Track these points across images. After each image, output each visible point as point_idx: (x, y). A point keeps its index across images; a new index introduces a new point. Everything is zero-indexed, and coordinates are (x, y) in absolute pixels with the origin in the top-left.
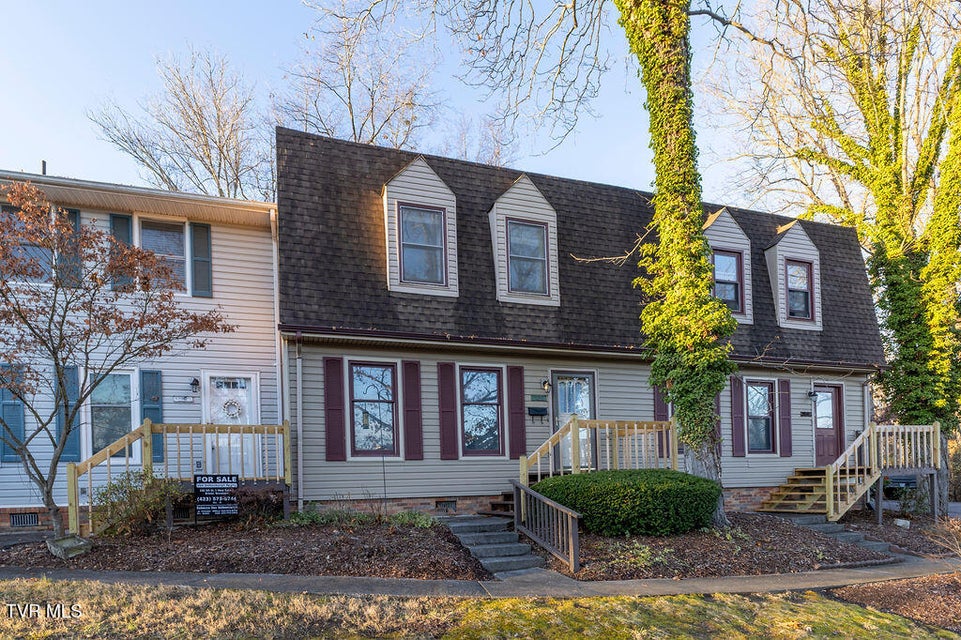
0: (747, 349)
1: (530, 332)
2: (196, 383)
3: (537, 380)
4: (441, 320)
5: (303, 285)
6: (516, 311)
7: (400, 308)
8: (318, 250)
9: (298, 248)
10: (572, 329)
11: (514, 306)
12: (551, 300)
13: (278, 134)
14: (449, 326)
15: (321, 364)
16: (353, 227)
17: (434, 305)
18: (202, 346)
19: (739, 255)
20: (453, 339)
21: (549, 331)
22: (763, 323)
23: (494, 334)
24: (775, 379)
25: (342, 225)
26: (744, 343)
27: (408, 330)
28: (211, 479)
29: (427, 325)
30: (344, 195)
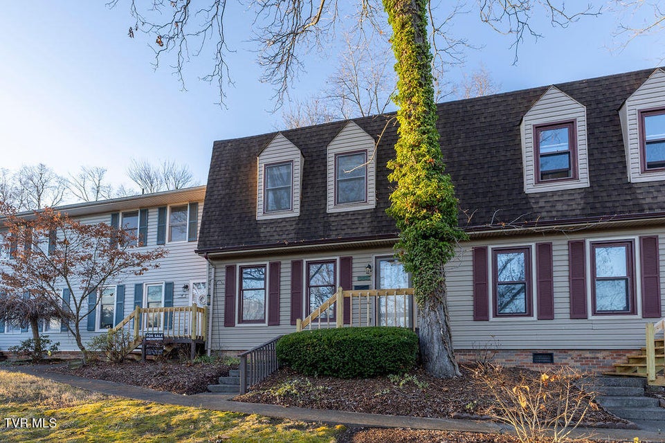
0: (578, 212)
1: (350, 231)
2: (186, 287)
3: (363, 265)
4: (287, 233)
5: (212, 226)
6: (340, 218)
7: (262, 230)
8: (223, 205)
9: (214, 205)
10: (384, 223)
11: (339, 214)
12: (368, 204)
13: (214, 145)
14: (290, 236)
15: (224, 270)
16: (244, 186)
17: (284, 224)
18: (157, 266)
19: (571, 124)
20: (290, 245)
21: (364, 228)
22: (606, 183)
23: (321, 236)
24: (635, 237)
25: (238, 186)
26: (574, 207)
27: (265, 243)
28: (152, 336)
29: (277, 237)
30: (242, 169)
